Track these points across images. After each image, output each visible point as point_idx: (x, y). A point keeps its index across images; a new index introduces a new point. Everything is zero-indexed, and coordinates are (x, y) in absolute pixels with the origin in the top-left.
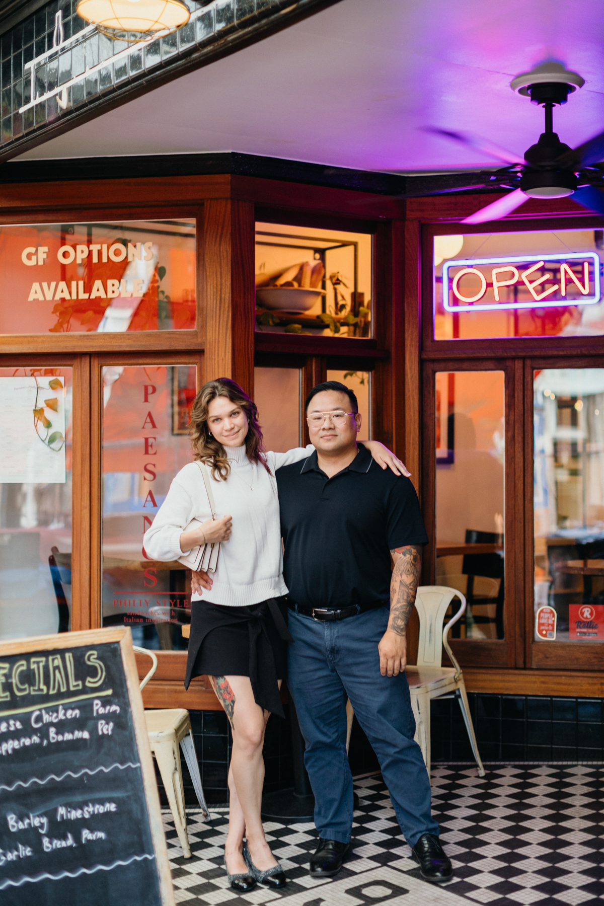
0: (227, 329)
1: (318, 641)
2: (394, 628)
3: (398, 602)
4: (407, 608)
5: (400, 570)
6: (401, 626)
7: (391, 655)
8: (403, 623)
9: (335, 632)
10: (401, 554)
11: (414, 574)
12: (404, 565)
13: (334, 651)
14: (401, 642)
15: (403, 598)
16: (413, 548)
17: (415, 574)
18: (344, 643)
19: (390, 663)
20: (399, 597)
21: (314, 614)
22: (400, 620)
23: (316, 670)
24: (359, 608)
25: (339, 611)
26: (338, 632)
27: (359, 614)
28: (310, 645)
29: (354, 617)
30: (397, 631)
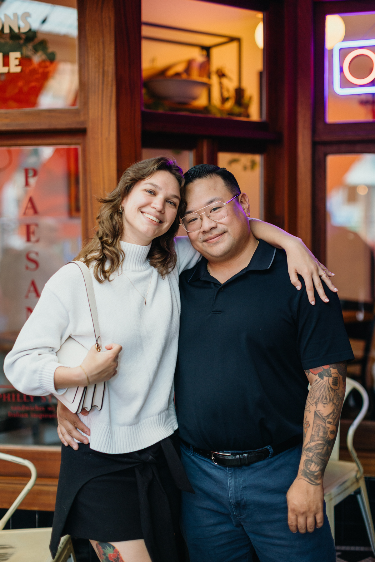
0: (110, 105)
1: (220, 492)
2: (306, 474)
3: (312, 440)
4: (323, 449)
5: (314, 398)
6: (316, 472)
7: (302, 510)
8: (318, 469)
9: (241, 482)
10: (317, 375)
11: (333, 403)
12: (320, 391)
13: (240, 505)
14: (315, 493)
15: (318, 435)
16: (333, 368)
17: (335, 401)
18: (252, 496)
19: (301, 520)
20: (313, 434)
21: (213, 458)
22: (313, 464)
23: (215, 525)
24: (271, 450)
25: (246, 455)
26: (244, 481)
27: (271, 458)
28: (208, 495)
29: (265, 462)
30: (310, 479)
